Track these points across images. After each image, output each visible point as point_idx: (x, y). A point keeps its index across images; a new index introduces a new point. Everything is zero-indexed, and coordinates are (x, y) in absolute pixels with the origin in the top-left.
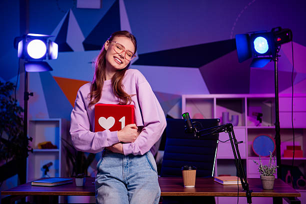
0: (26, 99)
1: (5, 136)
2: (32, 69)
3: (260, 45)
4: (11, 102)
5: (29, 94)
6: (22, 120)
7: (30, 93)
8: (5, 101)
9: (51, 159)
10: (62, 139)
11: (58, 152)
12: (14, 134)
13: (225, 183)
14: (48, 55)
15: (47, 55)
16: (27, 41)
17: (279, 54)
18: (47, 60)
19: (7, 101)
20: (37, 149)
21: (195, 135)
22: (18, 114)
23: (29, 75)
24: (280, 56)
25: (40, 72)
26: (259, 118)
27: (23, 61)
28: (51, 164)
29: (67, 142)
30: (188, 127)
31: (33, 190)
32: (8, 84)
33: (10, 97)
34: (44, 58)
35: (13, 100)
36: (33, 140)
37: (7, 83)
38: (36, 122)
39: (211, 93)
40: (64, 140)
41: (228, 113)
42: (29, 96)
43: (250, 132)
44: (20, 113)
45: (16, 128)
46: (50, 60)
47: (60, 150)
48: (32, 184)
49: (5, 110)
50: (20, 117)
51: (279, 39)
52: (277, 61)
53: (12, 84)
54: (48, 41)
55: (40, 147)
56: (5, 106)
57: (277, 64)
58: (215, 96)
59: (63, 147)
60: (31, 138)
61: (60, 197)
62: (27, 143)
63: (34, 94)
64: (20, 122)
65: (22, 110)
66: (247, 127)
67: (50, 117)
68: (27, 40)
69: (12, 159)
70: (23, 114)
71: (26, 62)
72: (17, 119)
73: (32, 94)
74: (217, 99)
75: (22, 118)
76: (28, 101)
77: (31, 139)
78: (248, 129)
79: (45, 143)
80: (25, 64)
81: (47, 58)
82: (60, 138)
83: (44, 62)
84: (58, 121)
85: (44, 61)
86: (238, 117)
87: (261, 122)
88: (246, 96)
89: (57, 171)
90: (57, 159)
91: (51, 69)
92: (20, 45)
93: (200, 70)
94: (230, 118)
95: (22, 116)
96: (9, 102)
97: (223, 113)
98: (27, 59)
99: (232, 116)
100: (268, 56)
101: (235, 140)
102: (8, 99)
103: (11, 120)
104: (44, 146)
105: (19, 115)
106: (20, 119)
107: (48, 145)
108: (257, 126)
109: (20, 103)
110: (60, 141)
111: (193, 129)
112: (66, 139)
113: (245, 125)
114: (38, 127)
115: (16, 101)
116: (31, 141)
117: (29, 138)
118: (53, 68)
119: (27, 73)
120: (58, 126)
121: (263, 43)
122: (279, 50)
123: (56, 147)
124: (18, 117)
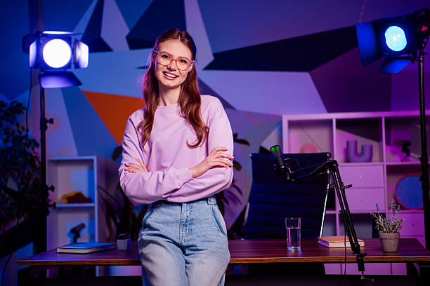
0: (43, 128)
1: (12, 185)
2: (51, 84)
3: (395, 39)
4: (20, 132)
5: (48, 121)
6: (38, 159)
7: (48, 119)
8: (11, 131)
9: (83, 218)
10: (99, 187)
11: (93, 208)
12: (26, 182)
13: (331, 245)
14: (75, 62)
15: (72, 62)
16: (41, 42)
17: (425, 50)
18: (72, 70)
19: (14, 131)
20: (61, 203)
21: (288, 178)
22: (30, 150)
23: (46, 92)
24: (427, 54)
25: (62, 88)
26: (405, 148)
27: (38, 71)
28: (82, 226)
29: (107, 193)
30: (279, 166)
31: (59, 259)
32: (14, 105)
33: (18, 125)
34: (68, 66)
35: (23, 128)
36: (55, 190)
37: (12, 103)
38: (58, 162)
39: (329, 111)
40: (102, 189)
41: (356, 142)
42: (48, 124)
43: (391, 170)
44: (33, 149)
45: (28, 173)
46: (77, 70)
47: (96, 205)
48: (58, 250)
49: (10, 144)
50: (34, 155)
51: (424, 29)
52: (423, 62)
53: (20, 105)
54: (73, 41)
55: (66, 201)
56: (11, 138)
57: (423, 66)
58: (335, 116)
59: (101, 200)
60: (52, 186)
61: (97, 268)
62: (47, 195)
63: (54, 121)
64: (35, 162)
65: (37, 145)
66: (386, 163)
67: (79, 155)
68: (41, 40)
69: (23, 219)
70: (38, 150)
71: (42, 73)
72: (29, 157)
73: (51, 121)
74: (338, 121)
75: (36, 157)
76: (46, 132)
77: (53, 188)
78: (388, 166)
79: (73, 194)
80: (41, 77)
81: (73, 66)
82: (96, 186)
83: (68, 73)
84: (92, 160)
85: (68, 70)
86: (371, 148)
87: (408, 155)
88: (383, 115)
89: (92, 237)
90: (92, 218)
91: (79, 83)
92: (33, 48)
93: (311, 75)
94: (359, 150)
95: (37, 153)
96: (17, 133)
97: (347, 143)
98: (43, 70)
99: (362, 147)
100: (407, 55)
101: (341, 183)
102: (15, 127)
103: (20, 159)
104: (71, 199)
105: (32, 152)
106: (33, 158)
107: (77, 198)
108: (402, 161)
109: (34, 133)
110: (96, 191)
111: (286, 169)
112: (104, 187)
113: (383, 161)
114: (61, 170)
115: (27, 131)
116: (53, 191)
117: (49, 186)
118: (81, 81)
119: (43, 90)
120: (91, 168)
121: (399, 36)
122: (425, 44)
123: (90, 200)
124: (31, 155)
